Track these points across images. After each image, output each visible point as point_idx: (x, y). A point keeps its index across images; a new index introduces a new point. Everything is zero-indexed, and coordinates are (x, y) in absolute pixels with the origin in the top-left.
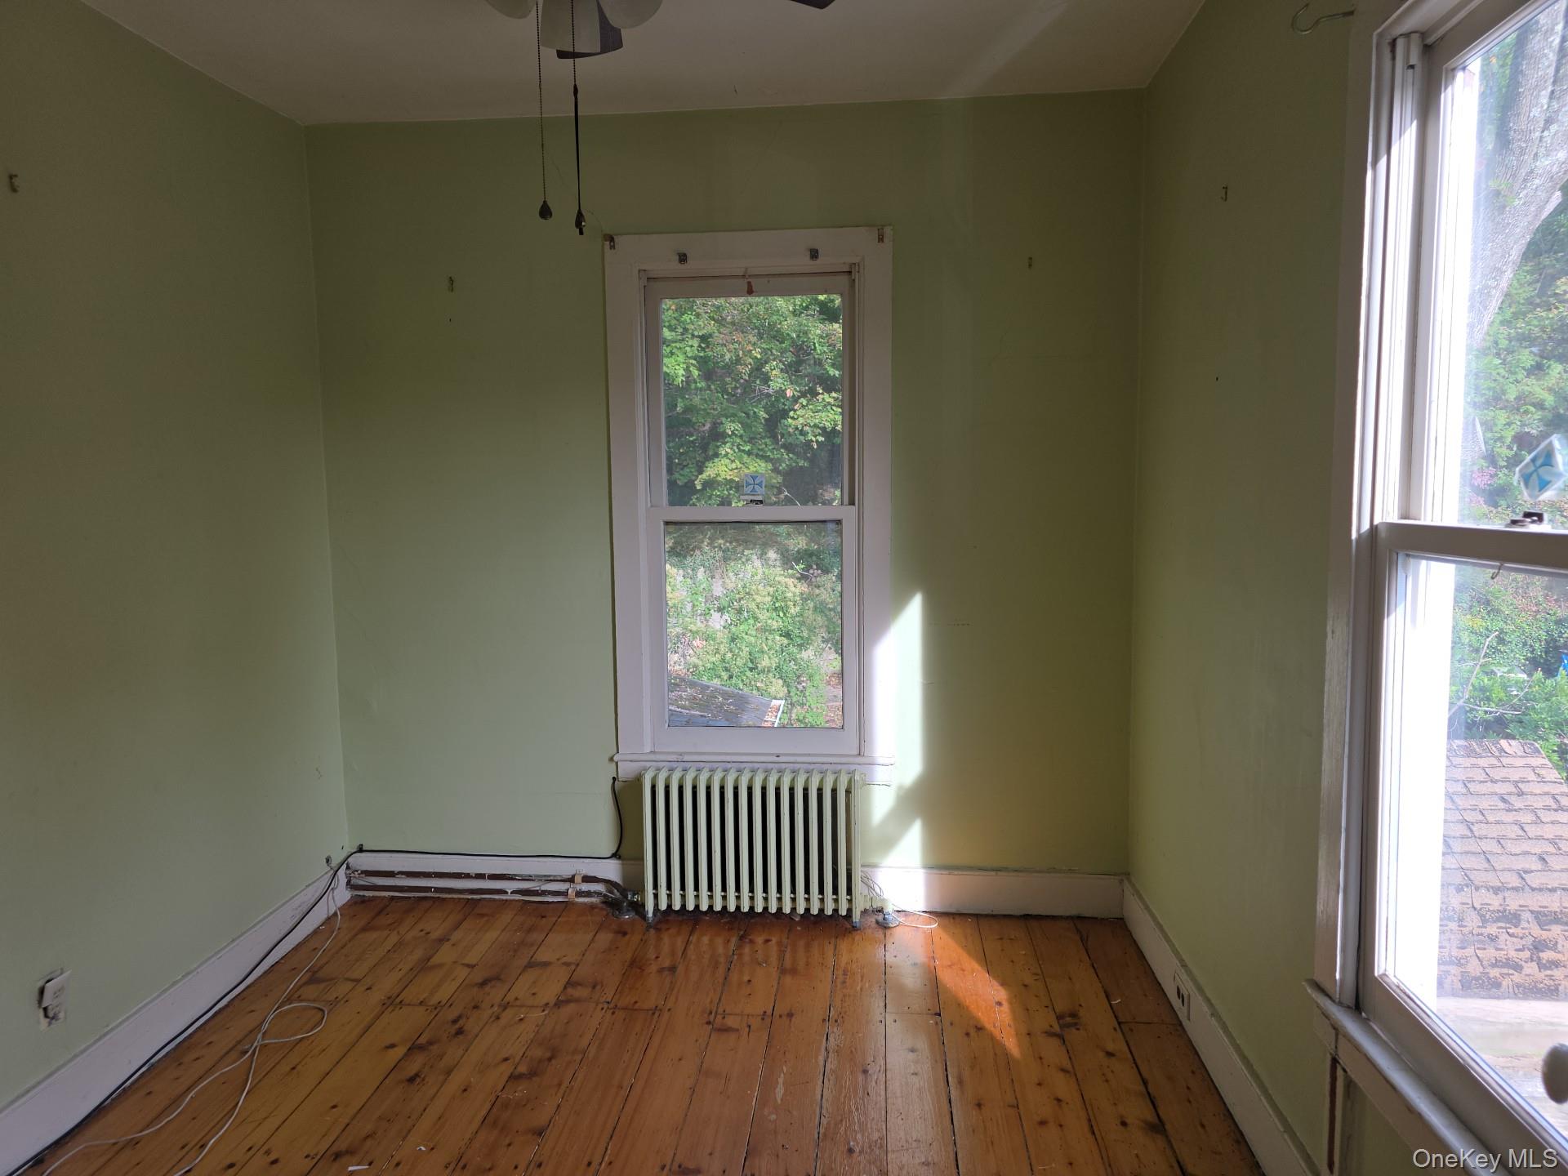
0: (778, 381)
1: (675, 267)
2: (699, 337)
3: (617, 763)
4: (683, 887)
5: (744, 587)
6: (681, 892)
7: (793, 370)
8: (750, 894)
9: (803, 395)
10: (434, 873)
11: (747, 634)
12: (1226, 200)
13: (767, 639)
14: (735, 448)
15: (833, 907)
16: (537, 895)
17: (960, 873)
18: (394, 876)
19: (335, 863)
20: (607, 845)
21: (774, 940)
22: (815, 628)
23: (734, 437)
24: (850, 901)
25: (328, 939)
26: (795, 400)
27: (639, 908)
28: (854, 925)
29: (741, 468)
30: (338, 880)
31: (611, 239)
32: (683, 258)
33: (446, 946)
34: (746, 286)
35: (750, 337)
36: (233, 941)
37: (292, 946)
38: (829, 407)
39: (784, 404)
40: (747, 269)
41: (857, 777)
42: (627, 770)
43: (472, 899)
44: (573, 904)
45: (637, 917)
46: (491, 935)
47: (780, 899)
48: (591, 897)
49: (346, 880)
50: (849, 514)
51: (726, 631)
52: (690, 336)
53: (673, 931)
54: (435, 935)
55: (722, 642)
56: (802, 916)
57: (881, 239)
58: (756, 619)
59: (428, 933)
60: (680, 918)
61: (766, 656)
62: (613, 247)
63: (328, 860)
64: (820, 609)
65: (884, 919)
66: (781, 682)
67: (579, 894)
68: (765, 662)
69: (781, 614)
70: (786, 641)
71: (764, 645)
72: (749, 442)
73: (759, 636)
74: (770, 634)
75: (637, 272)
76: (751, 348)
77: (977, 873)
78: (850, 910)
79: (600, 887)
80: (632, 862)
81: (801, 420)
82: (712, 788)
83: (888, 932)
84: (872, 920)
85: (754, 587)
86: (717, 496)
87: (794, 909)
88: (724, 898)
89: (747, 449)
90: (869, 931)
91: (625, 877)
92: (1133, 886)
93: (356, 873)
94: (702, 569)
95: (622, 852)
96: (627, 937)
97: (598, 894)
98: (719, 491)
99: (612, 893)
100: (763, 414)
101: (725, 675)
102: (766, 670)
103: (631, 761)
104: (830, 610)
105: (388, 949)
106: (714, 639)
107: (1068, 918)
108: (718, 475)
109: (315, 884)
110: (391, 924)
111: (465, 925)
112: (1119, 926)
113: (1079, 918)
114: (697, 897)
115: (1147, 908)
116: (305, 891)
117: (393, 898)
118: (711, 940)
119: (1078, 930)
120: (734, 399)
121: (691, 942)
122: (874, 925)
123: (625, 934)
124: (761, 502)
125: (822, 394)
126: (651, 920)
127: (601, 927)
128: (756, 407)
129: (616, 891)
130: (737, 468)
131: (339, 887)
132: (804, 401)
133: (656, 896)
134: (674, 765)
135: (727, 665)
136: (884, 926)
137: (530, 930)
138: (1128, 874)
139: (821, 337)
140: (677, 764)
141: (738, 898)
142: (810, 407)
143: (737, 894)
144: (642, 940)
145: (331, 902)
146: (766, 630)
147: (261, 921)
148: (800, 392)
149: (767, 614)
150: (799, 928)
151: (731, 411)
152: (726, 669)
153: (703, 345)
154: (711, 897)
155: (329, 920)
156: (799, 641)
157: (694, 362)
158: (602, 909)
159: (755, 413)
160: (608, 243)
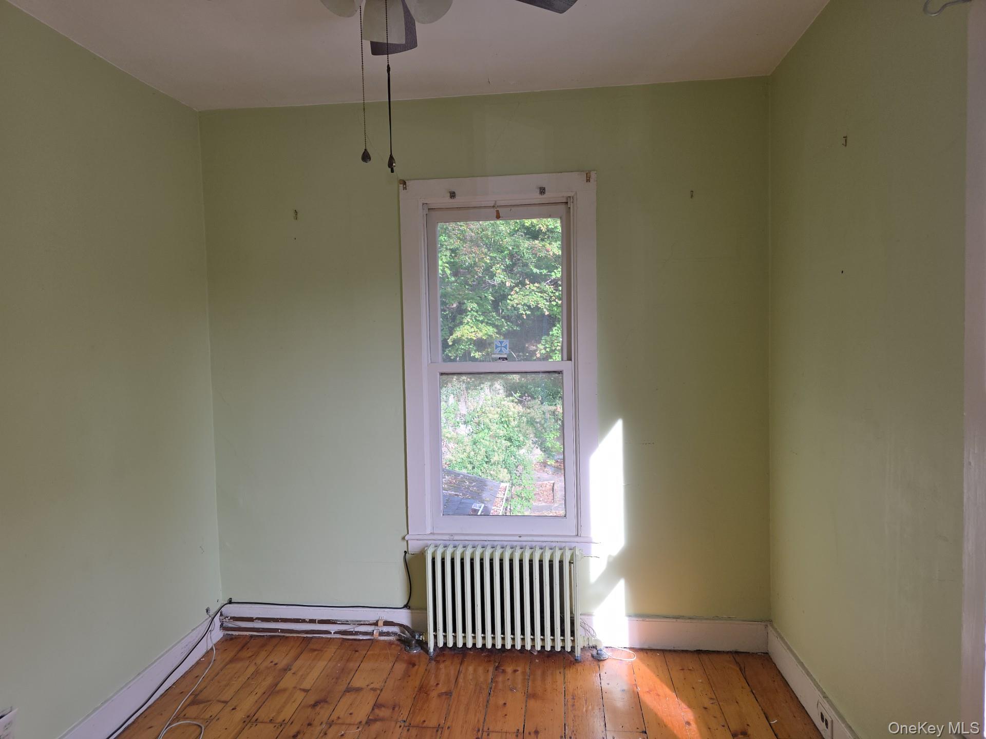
0: (500, 277)
1: (447, 201)
2: (450, 249)
3: (407, 541)
4: (454, 630)
5: (481, 408)
6: (453, 634)
7: (509, 270)
8: (502, 636)
9: (517, 285)
10: (281, 619)
11: (483, 439)
12: (846, 146)
13: (496, 442)
14: (473, 318)
15: (561, 645)
16: (352, 635)
17: (650, 620)
18: (253, 621)
19: (212, 612)
20: (400, 598)
21: (520, 669)
22: (527, 435)
23: (472, 312)
24: (573, 641)
25: (207, 668)
26: (511, 288)
27: (423, 645)
28: (576, 658)
29: (477, 331)
30: (214, 625)
31: (404, 183)
32: (453, 195)
33: (289, 674)
34: (496, 213)
35: (483, 249)
36: (139, 674)
37: (181, 675)
38: (533, 293)
39: (504, 291)
40: (495, 201)
41: (577, 553)
42: (414, 547)
43: (307, 637)
44: (378, 641)
45: (422, 651)
46: (321, 664)
47: (523, 639)
48: (390, 636)
49: (220, 624)
50: (567, 367)
51: (470, 437)
52: (445, 249)
53: (448, 663)
54: (281, 665)
55: (467, 445)
56: (538, 652)
57: (588, 180)
58: (489, 429)
59: (276, 664)
60: (453, 653)
61: (496, 453)
62: (405, 188)
63: (207, 611)
64: (531, 422)
65: (597, 654)
66: (506, 470)
67: (381, 634)
68: (495, 458)
69: (506, 426)
70: (509, 444)
71: (495, 447)
72: (482, 315)
73: (492, 440)
74: (498, 438)
75: (422, 204)
76: (483, 256)
77: (662, 620)
78: (573, 648)
79: (396, 629)
80: (418, 611)
81: (516, 301)
82: (475, 560)
83: (601, 664)
84: (589, 654)
85: (488, 409)
86: (462, 349)
87: (533, 646)
88: (484, 638)
89: (481, 320)
90: (587, 663)
91: (413, 621)
92: (775, 630)
93: (227, 618)
94: (452, 396)
95: (410, 604)
96: (416, 667)
97: (395, 634)
98: (463, 346)
99: (404, 633)
100: (490, 297)
101: (470, 467)
102: (496, 463)
103: (417, 540)
104: (537, 423)
105: (248, 676)
106: (462, 443)
107: (728, 652)
108: (463, 336)
109: (198, 628)
110: (250, 657)
111: (302, 656)
112: (765, 658)
113: (737, 652)
114: (464, 637)
115: (789, 648)
116: (191, 634)
117: (252, 636)
118: (475, 670)
119: (737, 663)
120: (473, 288)
121: (461, 672)
122: (590, 658)
123: (414, 665)
124: (506, 359)
125: (529, 284)
126: (432, 654)
127: (398, 659)
128: (486, 293)
129: (407, 632)
130: (474, 332)
131: (215, 629)
132: (517, 289)
133: (435, 637)
134: (447, 543)
135: (471, 460)
136: (598, 659)
137: (348, 660)
138: (771, 621)
139: (528, 249)
140: (450, 542)
141: (493, 638)
142: (522, 293)
143: (493, 636)
144: (426, 670)
145: (209, 640)
146: (496, 436)
147: (160, 658)
148: (515, 283)
149: (497, 426)
150: (537, 661)
151: (471, 296)
152: (471, 463)
153: (453, 255)
154: (474, 638)
155: (208, 653)
156: (517, 443)
157: (447, 265)
158: (397, 645)
159: (486, 297)
160: (402, 185)
